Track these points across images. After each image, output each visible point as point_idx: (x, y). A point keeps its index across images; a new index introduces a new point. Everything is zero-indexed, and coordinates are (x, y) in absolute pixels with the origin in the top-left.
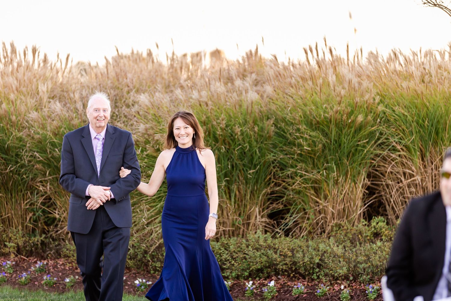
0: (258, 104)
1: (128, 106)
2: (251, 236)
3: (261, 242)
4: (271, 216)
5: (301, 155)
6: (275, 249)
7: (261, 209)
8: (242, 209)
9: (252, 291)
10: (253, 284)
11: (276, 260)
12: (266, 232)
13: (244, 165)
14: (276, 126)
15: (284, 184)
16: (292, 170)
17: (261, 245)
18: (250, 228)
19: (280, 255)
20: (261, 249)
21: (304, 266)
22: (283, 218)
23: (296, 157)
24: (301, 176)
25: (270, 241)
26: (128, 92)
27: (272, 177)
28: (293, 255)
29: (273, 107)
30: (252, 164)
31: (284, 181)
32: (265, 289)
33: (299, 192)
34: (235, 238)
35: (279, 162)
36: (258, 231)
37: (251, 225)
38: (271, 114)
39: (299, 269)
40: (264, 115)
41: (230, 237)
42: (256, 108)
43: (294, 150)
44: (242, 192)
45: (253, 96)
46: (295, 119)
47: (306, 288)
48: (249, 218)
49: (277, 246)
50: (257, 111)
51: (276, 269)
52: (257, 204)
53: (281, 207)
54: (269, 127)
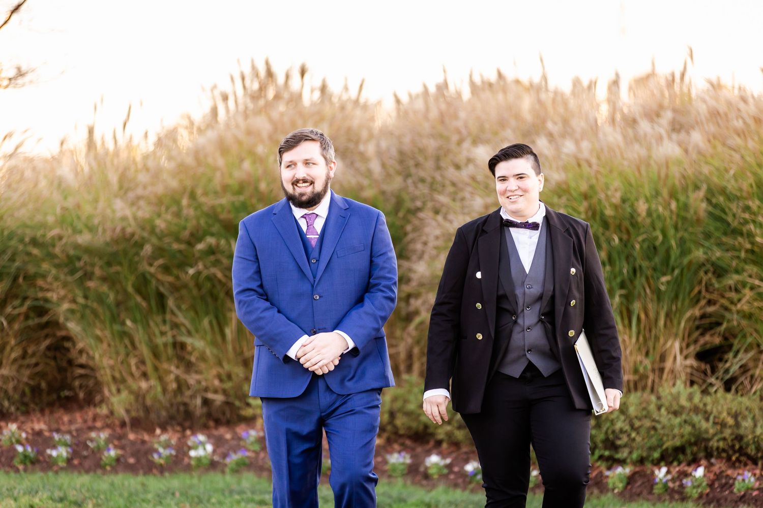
0: (679, 163)
1: (458, 167)
2: (666, 390)
3: (684, 402)
4: (701, 356)
5: (752, 252)
6: (706, 412)
7: (684, 345)
8: (651, 344)
9: (665, 485)
10: (668, 472)
11: (707, 431)
12: (692, 383)
13: (655, 269)
14: (709, 201)
15: (723, 301)
16: (736, 277)
17: (683, 408)
18: (665, 376)
19: (715, 423)
20: (681, 414)
21: (754, 442)
22: (721, 360)
23: (743, 255)
24: (752, 289)
25: (697, 398)
26: (460, 143)
27: (703, 290)
28: (737, 425)
29: (706, 170)
30: (666, 266)
31: (723, 297)
32: (687, 482)
33: (749, 316)
34: (639, 394)
35: (713, 264)
36: (679, 382)
37: (666, 371)
38: (701, 182)
39: (747, 448)
40: (689, 182)
41: (629, 391)
42: (675, 172)
43: (740, 243)
44: (652, 315)
45: (669, 149)
46: (741, 190)
47: (758, 479)
48: (663, 358)
49: (709, 408)
50: (677, 175)
51: (706, 448)
52: (676, 335)
53: (717, 340)
54: (698, 203)
